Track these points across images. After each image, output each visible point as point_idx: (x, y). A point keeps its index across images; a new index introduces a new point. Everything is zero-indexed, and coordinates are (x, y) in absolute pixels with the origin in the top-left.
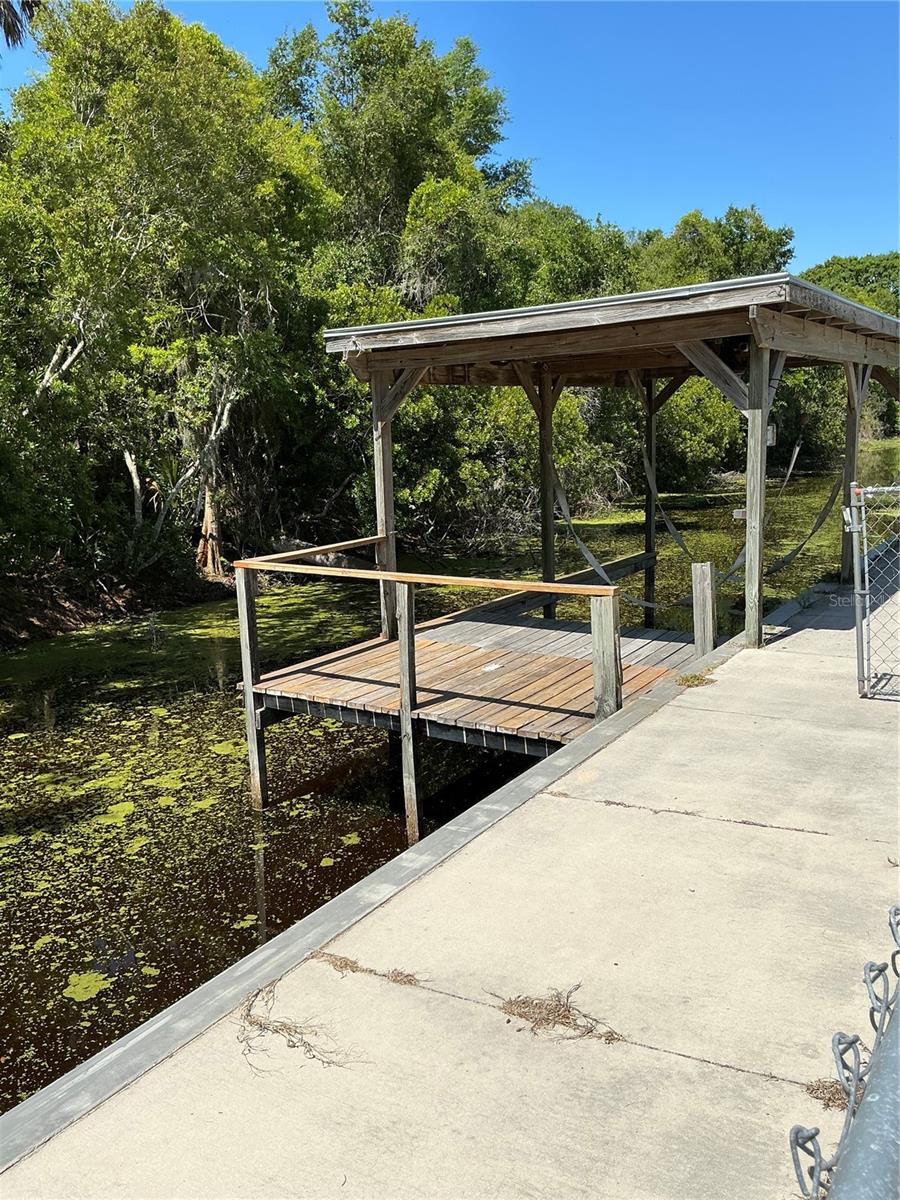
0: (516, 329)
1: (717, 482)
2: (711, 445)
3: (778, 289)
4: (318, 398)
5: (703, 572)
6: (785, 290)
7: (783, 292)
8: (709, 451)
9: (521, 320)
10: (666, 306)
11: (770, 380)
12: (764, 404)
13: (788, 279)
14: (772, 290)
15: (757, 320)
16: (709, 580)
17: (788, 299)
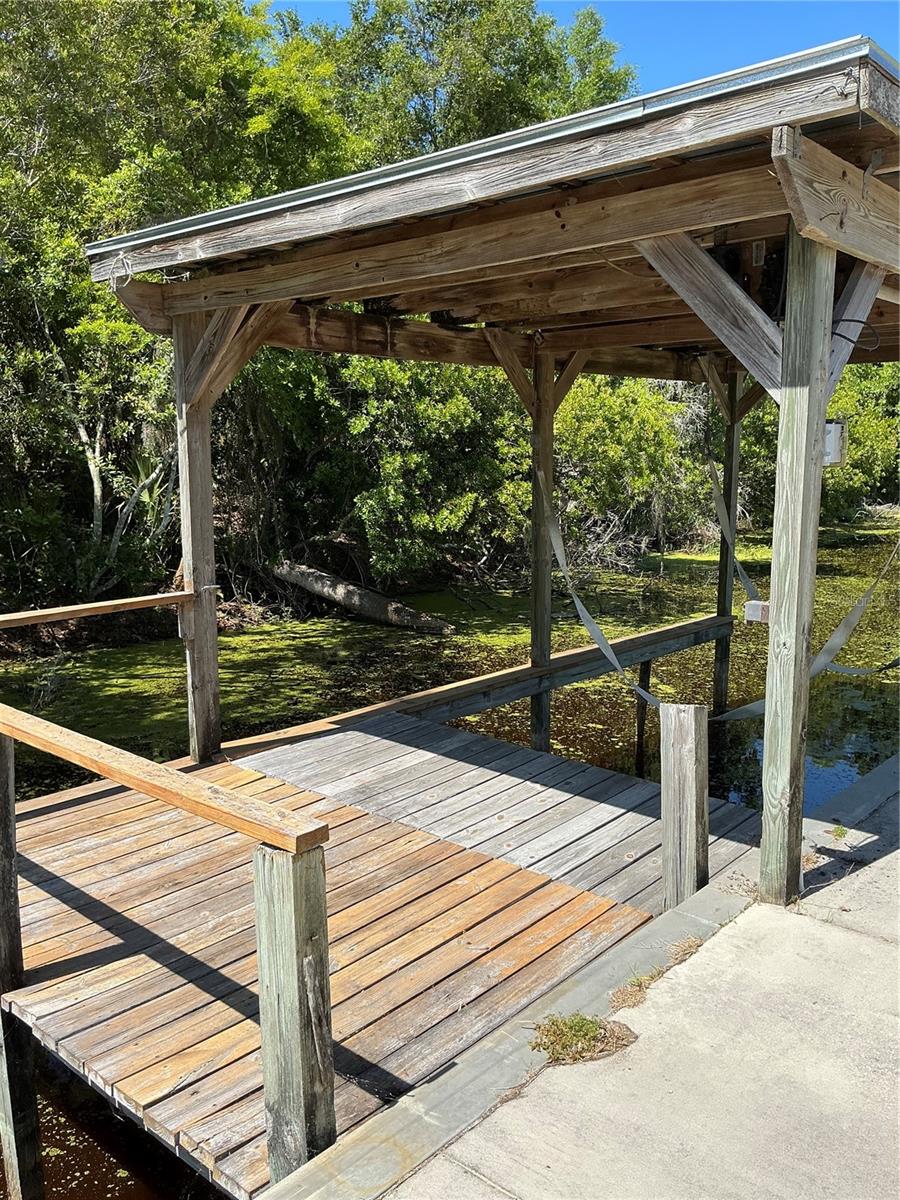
0: (340, 220)
1: (869, 516)
2: (858, 471)
3: (839, 81)
4: (317, 392)
5: (681, 725)
6: (857, 80)
7: (852, 87)
8: (856, 478)
9: (346, 202)
10: (597, 147)
11: (835, 322)
12: (817, 373)
13: (865, 51)
14: (826, 85)
15: (791, 162)
16: (690, 744)
17: (864, 104)
